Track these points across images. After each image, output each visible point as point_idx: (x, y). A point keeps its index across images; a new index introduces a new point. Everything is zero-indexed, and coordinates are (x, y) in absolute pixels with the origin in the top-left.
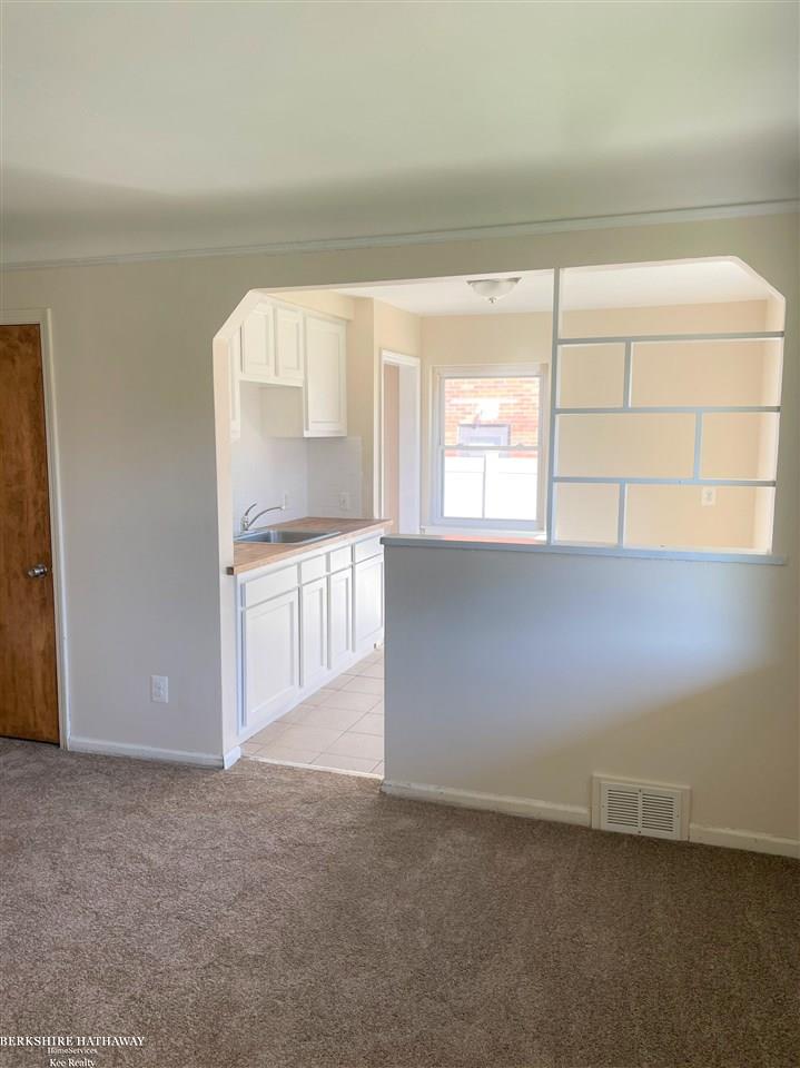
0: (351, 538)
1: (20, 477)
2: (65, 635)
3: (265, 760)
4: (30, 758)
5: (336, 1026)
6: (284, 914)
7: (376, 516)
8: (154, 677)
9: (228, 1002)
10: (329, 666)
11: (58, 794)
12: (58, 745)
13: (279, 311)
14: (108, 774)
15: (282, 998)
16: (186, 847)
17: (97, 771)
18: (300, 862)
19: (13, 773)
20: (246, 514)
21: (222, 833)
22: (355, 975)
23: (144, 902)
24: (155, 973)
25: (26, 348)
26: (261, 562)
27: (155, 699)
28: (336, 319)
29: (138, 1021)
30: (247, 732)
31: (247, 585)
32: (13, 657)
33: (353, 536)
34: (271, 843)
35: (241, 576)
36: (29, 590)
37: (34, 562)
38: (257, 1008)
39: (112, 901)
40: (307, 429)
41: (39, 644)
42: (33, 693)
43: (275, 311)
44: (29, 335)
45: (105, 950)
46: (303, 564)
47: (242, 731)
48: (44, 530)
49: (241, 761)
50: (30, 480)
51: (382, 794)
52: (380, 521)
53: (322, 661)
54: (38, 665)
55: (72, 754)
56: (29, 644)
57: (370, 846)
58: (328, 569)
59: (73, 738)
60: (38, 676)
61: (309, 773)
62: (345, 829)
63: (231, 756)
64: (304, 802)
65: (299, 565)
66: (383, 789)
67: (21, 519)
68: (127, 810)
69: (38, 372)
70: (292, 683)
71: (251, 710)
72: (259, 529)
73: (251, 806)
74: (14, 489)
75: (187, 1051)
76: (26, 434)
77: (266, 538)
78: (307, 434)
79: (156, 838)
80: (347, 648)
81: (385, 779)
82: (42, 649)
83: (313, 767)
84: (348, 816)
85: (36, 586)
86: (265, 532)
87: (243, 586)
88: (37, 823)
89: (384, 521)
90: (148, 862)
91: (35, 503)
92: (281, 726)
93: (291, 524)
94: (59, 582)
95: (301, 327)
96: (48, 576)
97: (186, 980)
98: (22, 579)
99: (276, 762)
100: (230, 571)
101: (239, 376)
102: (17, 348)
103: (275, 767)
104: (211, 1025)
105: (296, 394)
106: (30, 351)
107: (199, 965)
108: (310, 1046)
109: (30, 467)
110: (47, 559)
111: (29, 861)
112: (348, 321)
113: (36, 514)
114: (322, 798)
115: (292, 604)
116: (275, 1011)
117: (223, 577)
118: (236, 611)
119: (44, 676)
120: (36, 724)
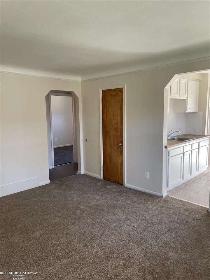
0: (198, 140)
1: (117, 123)
2: (125, 160)
3: (173, 197)
4: (117, 187)
5: (197, 271)
6: (181, 238)
7: (206, 134)
8: (146, 172)
9: (167, 257)
10: (191, 175)
11: (123, 197)
12: (123, 185)
13: (181, 79)
14: (134, 194)
15: (181, 260)
16: (154, 215)
17: (132, 193)
18: (185, 226)
19: (114, 190)
20: (169, 133)
21: (163, 213)
22: (202, 259)
23: (145, 226)
24: (148, 244)
25: (120, 94)
26: (174, 145)
27: (146, 177)
28: (196, 80)
29: (144, 255)
30: (168, 189)
31: (170, 151)
32: (114, 164)
33: (199, 140)
34: (176, 219)
35: (168, 149)
36: (118, 149)
37: (119, 143)
38: (175, 261)
39: (137, 224)
40: (187, 110)
41: (120, 161)
42: (118, 173)
43: (180, 79)
44: (121, 90)
45: (136, 236)
46: (185, 147)
47: (167, 188)
48: (122, 135)
49: (167, 196)
50: (119, 124)
51: (208, 212)
52: (207, 136)
53: (189, 173)
54: (119, 166)
55: (126, 188)
56: (118, 161)
57: (205, 225)
58: (192, 148)
59: (126, 184)
60: (119, 169)
61: (186, 202)
62: (197, 220)
63: (164, 194)
64: (185, 210)
65: (184, 147)
66: (208, 210)
67: (117, 133)
68: (139, 203)
69: (122, 99)
70: (181, 178)
71: (170, 184)
72: (172, 137)
73: (170, 208)
74: (116, 126)
75: (157, 266)
76: (119, 113)
77: (174, 139)
78: (186, 112)
79: (147, 212)
80: (196, 170)
81: (209, 208)
82: (120, 162)
83: (186, 201)
84: (198, 216)
85: (119, 148)
86: (174, 138)
87: (169, 152)
88: (120, 202)
89: (208, 136)
90: (145, 217)
91: (120, 129)
92: (177, 189)
93: (181, 136)
94: (125, 147)
95: (187, 83)
96: (122, 146)
97: (156, 248)
98: (117, 147)
99: (176, 198)
100: (166, 147)
101: (169, 97)
102: (118, 94)
103: (176, 199)
104: (163, 261)
105: (184, 101)
106: (121, 94)
107: (159, 245)
108: (190, 274)
109: (119, 121)
110: (122, 142)
111: (118, 211)
112: (200, 80)
113: (120, 132)
114: (190, 210)
115: (181, 157)
116: (180, 263)
117: (164, 149)
118: (167, 157)
119: (120, 168)
120: (118, 180)
